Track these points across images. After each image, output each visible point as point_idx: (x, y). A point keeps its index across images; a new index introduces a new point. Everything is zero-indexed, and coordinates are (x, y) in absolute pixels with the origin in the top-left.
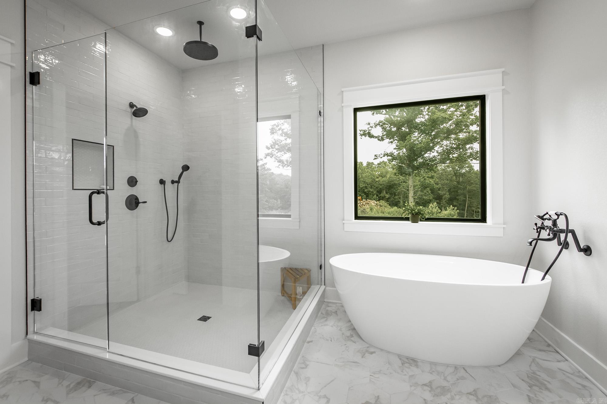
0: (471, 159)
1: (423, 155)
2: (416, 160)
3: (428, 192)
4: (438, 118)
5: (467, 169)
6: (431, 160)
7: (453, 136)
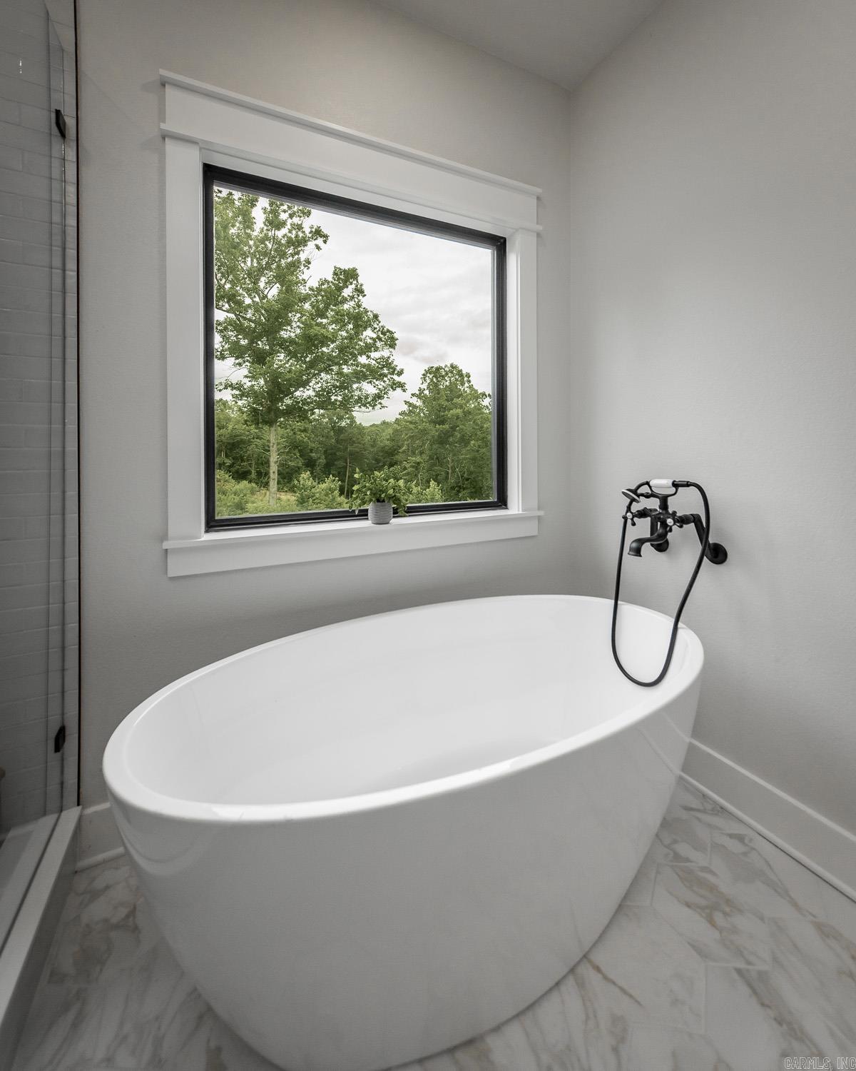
0: (359, 405)
1: (292, 393)
2: (281, 400)
3: (295, 455)
4: (316, 335)
5: (348, 421)
6: (305, 402)
7: (335, 368)
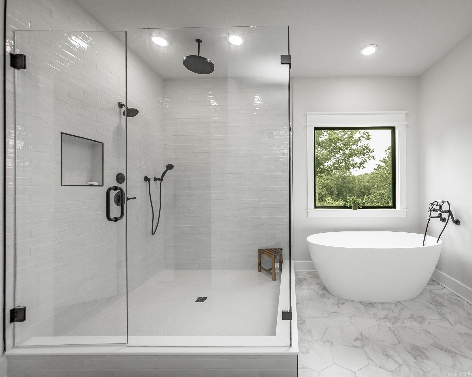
0: (353, 167)
1: (324, 164)
2: (319, 167)
3: (324, 189)
4: (334, 139)
5: (348, 174)
6: (329, 167)
7: (342, 152)
